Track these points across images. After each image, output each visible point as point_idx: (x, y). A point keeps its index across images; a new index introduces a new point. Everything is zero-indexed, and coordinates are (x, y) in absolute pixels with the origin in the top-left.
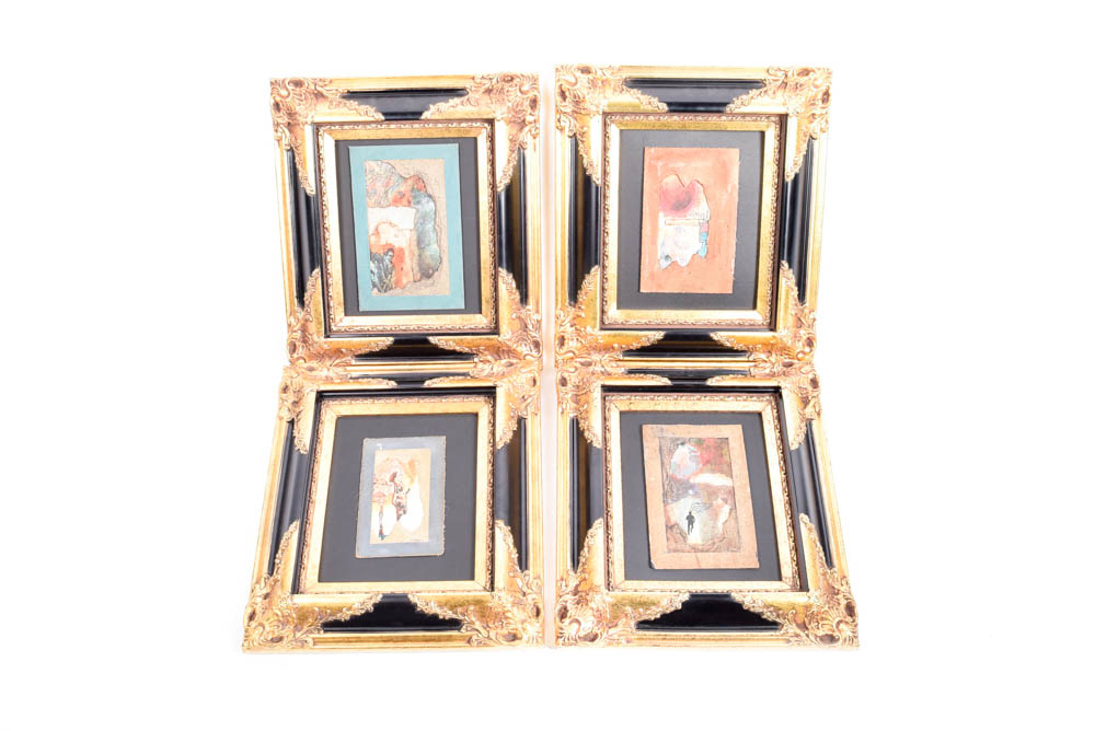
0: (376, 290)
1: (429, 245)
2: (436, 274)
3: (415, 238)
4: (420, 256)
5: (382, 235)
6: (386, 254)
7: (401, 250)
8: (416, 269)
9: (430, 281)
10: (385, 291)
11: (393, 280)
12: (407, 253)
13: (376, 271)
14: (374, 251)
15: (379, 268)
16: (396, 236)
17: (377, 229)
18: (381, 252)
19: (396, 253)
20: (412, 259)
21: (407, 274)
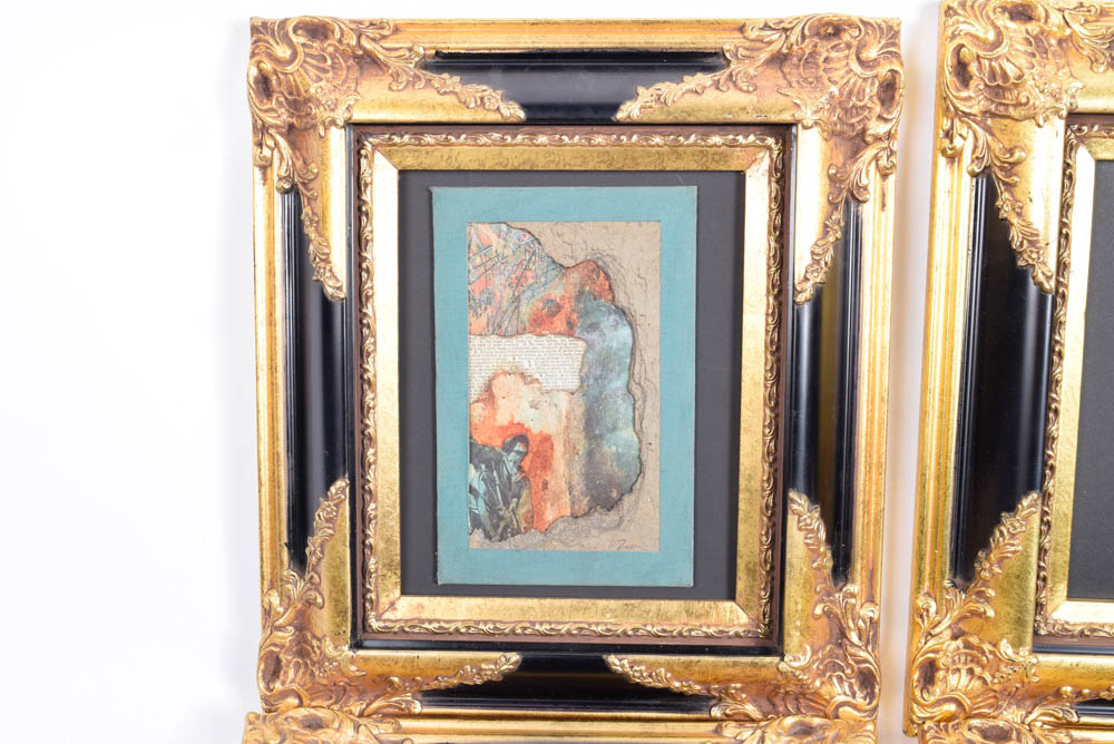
0: (478, 535)
1: (614, 429)
2: (628, 500)
3: (580, 410)
4: (590, 454)
5: (500, 402)
6: (508, 448)
7: (547, 439)
8: (580, 487)
9: (613, 516)
10: (502, 538)
11: (522, 511)
12: (559, 449)
13: (481, 488)
14: (480, 439)
15: (489, 481)
16: (534, 406)
17: (488, 388)
18: (498, 442)
19: (533, 446)
20: (569, 463)
21: (557, 497)
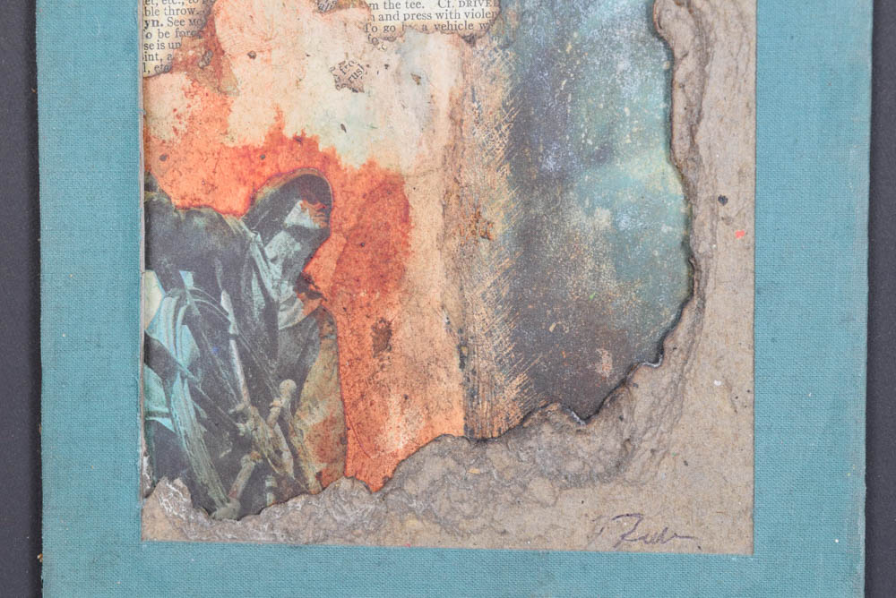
0: (171, 500)
1: (604, 155)
2: (648, 385)
3: (495, 95)
4: (528, 237)
5: (241, 69)
6: (265, 218)
7: (388, 188)
8: (493, 341)
9: (599, 439)
10: (249, 508)
12: (427, 217)
14: (179, 187)
16: (349, 80)
17: (204, 25)
18: (234, 199)
19: (346, 211)
20: (460, 267)
21: (422, 375)
